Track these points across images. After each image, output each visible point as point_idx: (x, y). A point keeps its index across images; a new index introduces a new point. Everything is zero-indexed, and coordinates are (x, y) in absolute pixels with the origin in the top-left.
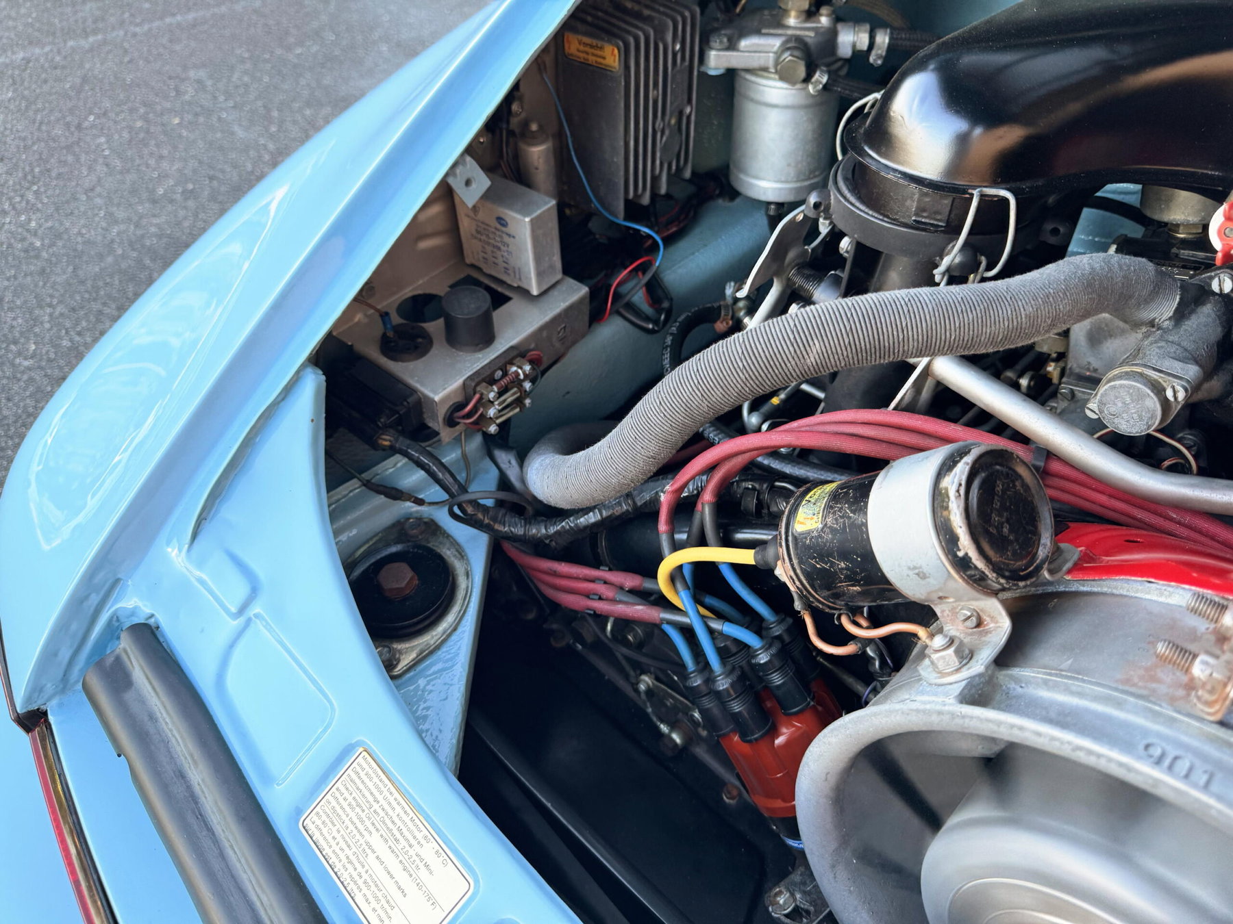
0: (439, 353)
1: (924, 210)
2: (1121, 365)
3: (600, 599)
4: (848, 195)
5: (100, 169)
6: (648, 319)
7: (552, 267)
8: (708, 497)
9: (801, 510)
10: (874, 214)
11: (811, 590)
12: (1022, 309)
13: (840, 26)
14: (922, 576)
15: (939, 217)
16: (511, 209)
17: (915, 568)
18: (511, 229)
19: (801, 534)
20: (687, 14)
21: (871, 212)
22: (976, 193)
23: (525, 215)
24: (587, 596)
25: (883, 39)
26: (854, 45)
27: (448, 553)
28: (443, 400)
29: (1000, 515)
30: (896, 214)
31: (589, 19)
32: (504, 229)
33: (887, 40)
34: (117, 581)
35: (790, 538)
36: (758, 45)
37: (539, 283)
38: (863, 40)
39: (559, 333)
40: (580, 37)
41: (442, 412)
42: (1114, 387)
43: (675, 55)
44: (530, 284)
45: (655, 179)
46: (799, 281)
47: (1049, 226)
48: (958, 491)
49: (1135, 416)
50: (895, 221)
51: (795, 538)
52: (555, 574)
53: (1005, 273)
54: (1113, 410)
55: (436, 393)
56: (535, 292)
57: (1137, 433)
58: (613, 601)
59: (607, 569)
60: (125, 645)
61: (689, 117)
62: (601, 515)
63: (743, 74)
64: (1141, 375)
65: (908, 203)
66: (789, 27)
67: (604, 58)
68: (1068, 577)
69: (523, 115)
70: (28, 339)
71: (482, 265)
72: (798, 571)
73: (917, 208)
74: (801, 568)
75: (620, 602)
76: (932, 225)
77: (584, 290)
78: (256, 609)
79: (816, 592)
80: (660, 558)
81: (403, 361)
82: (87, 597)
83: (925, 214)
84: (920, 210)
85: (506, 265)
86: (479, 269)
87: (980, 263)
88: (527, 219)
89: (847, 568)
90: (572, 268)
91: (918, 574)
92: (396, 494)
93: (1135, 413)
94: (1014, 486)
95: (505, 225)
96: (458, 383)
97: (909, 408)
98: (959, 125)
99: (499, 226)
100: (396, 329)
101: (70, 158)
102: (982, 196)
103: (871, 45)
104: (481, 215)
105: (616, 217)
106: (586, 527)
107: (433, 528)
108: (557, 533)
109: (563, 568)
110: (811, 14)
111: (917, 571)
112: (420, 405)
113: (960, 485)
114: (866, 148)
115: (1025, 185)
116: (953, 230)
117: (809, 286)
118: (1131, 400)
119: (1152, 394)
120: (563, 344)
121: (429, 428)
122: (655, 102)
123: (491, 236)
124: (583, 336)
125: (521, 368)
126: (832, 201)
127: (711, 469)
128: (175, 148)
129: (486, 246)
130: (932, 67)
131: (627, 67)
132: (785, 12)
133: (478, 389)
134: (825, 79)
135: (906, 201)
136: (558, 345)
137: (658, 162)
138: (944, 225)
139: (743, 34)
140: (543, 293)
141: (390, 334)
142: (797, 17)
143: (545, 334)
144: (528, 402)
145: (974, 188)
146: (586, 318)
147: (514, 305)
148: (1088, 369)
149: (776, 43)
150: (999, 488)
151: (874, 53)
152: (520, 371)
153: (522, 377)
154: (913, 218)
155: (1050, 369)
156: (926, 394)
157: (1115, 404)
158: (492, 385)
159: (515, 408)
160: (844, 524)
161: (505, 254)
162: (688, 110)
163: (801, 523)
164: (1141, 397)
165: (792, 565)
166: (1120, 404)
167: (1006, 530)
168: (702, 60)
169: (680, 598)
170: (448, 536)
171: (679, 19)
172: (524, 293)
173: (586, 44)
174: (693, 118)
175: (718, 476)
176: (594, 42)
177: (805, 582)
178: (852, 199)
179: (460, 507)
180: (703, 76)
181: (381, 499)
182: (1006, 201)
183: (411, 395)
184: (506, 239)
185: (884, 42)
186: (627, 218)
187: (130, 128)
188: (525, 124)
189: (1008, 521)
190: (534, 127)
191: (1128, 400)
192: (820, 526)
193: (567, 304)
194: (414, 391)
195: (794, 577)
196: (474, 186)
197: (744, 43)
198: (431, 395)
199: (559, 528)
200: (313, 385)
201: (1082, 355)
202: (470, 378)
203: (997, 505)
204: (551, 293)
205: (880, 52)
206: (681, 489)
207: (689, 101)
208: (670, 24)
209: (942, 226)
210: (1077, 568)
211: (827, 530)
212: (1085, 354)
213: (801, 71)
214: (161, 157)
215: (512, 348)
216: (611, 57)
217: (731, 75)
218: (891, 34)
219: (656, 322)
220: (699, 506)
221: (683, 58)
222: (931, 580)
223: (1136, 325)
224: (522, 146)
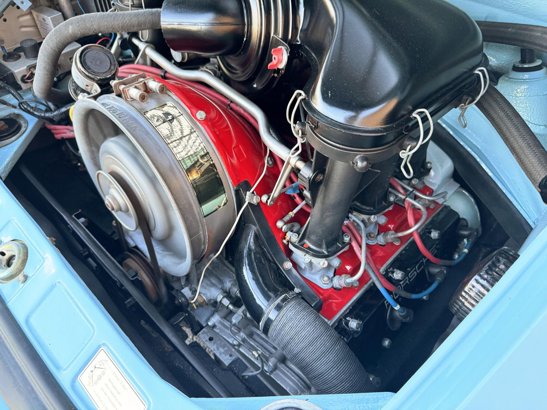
0: (22, 60)
3: (65, 134)
16: (45, 15)
18: (47, 22)
23: (49, 16)
24: (62, 134)
28: (18, 73)
41: (19, 77)
55: (15, 70)
57: (180, 61)
81: (9, 62)
88: (49, 18)
95: (45, 21)
96: (24, 68)
99: (44, 22)
100: (8, 53)
104: (39, 18)
107: (19, 116)
108: (55, 115)
112: (12, 75)
121: (18, 84)
123: (44, 25)
129: (44, 30)
133: (31, 70)
141: (6, 54)
179: (22, 105)
183: (9, 71)
184: (47, 26)
194: (10, 70)
196: (25, 4)
199: (55, 113)
202: (28, 66)
222: (80, 79)
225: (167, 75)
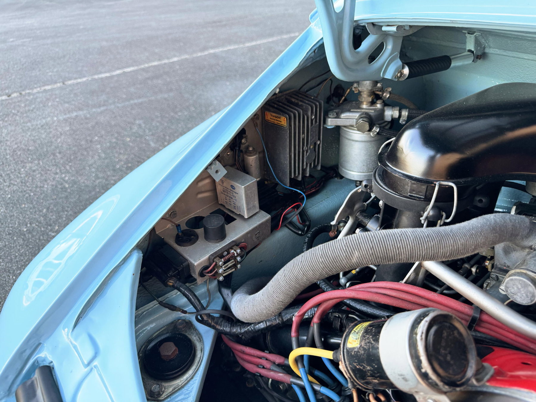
0: (201, 243)
1: (414, 191)
2: (516, 268)
3: (264, 368)
4: (380, 182)
5: (96, 157)
6: (299, 229)
7: (254, 206)
8: (316, 320)
9: (351, 335)
10: (391, 191)
11: (355, 378)
12: (458, 241)
13: (386, 108)
14: (405, 380)
15: (421, 194)
16: (237, 182)
17: (401, 375)
18: (236, 191)
19: (350, 349)
20: (318, 104)
21: (390, 190)
22: (437, 183)
23: (242, 185)
24: (257, 365)
25: (405, 113)
26: (392, 116)
27: (194, 338)
28: (198, 265)
29: (445, 350)
30: (401, 192)
31: (276, 106)
32: (233, 190)
33: (407, 114)
34: (40, 344)
35: (345, 350)
36: (349, 116)
37: (248, 213)
38: (396, 114)
39: (256, 235)
40: (271, 113)
41: (198, 270)
42: (512, 280)
43: (312, 120)
44: (244, 213)
45: (304, 171)
46: (361, 218)
47: (478, 198)
48: (421, 336)
49: (524, 295)
50: (401, 195)
51: (348, 352)
52: (243, 352)
53: (452, 223)
54: (513, 291)
55: (195, 261)
56: (246, 217)
57: (526, 303)
58: (269, 370)
59: (268, 352)
60: (37, 376)
61: (319, 145)
62: (266, 324)
63: (343, 128)
64: (526, 274)
65: (406, 187)
66: (363, 109)
67: (281, 122)
68: (488, 384)
69: (247, 144)
70: (55, 224)
71: (225, 205)
72: (349, 368)
73: (410, 189)
74: (350, 367)
75: (273, 370)
76: (418, 197)
77: (268, 216)
78: (95, 363)
79: (358, 380)
80: (291, 350)
81: (184, 246)
82: (25, 351)
83: (414, 192)
84: (412, 191)
85: (234, 205)
86: (224, 206)
87: (443, 215)
88: (243, 187)
89: (371, 370)
90: (263, 207)
91: (403, 378)
92: (173, 308)
93: (524, 293)
94: (453, 334)
95: (234, 189)
96: (206, 257)
97: (412, 283)
98: (430, 153)
99: (232, 189)
100: (183, 232)
101: (85, 153)
102: (440, 185)
103: (400, 116)
104: (225, 184)
105: (286, 186)
106: (259, 330)
107: (189, 325)
108: (246, 332)
109: (248, 350)
110: (373, 103)
111: (403, 377)
112: (189, 267)
113: (422, 333)
114: (387, 162)
115: (462, 180)
116: (428, 199)
117: (365, 221)
118: (521, 286)
119: (531, 284)
120: (258, 239)
121: (192, 277)
122: (303, 139)
123: (229, 193)
124: (268, 236)
125: (236, 251)
126: (373, 184)
127: (318, 305)
128: (126, 150)
129: (227, 197)
130: (417, 127)
131: (290, 125)
132: (362, 103)
133: (215, 260)
134: (378, 130)
135: (405, 186)
136: (255, 240)
137: (305, 163)
138: (423, 197)
139: (343, 112)
140: (250, 218)
141: (180, 234)
142: (366, 105)
143: (249, 235)
144: (239, 266)
145: (437, 181)
146: (270, 229)
147: (237, 223)
148: (505, 266)
149: (357, 115)
150: (445, 334)
151: (401, 119)
152: (235, 252)
153: (236, 255)
154: (409, 194)
155: (487, 264)
156: (421, 275)
157: (513, 288)
158: (221, 259)
159: (233, 269)
160: (369, 346)
161: (234, 200)
162: (319, 142)
163: (350, 343)
164: (525, 286)
165: (346, 365)
166: (516, 288)
167: (449, 358)
168: (325, 122)
169: (299, 371)
170: (195, 329)
171: (314, 106)
172: (242, 217)
173: (273, 116)
174: (321, 145)
175: (321, 309)
176: (277, 115)
177: (352, 374)
178: (382, 184)
179: (201, 316)
180: (326, 129)
181: (167, 310)
182: (452, 188)
183: (185, 262)
184: (234, 194)
185: (405, 114)
186: (290, 187)
187: (110, 142)
188: (247, 148)
189: (450, 353)
190: (251, 149)
191: (520, 286)
192: (359, 346)
193: (260, 222)
194: (186, 260)
195: (347, 371)
196: (219, 173)
197: (343, 116)
198: (193, 262)
199: (246, 329)
200: (136, 258)
201: (501, 259)
202: (212, 255)
203: (443, 344)
204: (253, 217)
205: (404, 118)
206: (304, 314)
207: (319, 139)
208: (310, 108)
209: (422, 198)
210: (492, 379)
211: (362, 349)
212: (502, 258)
213: (367, 127)
214: (120, 153)
215: (233, 241)
216: (283, 121)
217: (338, 129)
218: (409, 111)
219: (303, 231)
220: (312, 323)
221: (316, 122)
222: (409, 382)
223: (523, 248)
224: (246, 156)
225: (485, 317)
